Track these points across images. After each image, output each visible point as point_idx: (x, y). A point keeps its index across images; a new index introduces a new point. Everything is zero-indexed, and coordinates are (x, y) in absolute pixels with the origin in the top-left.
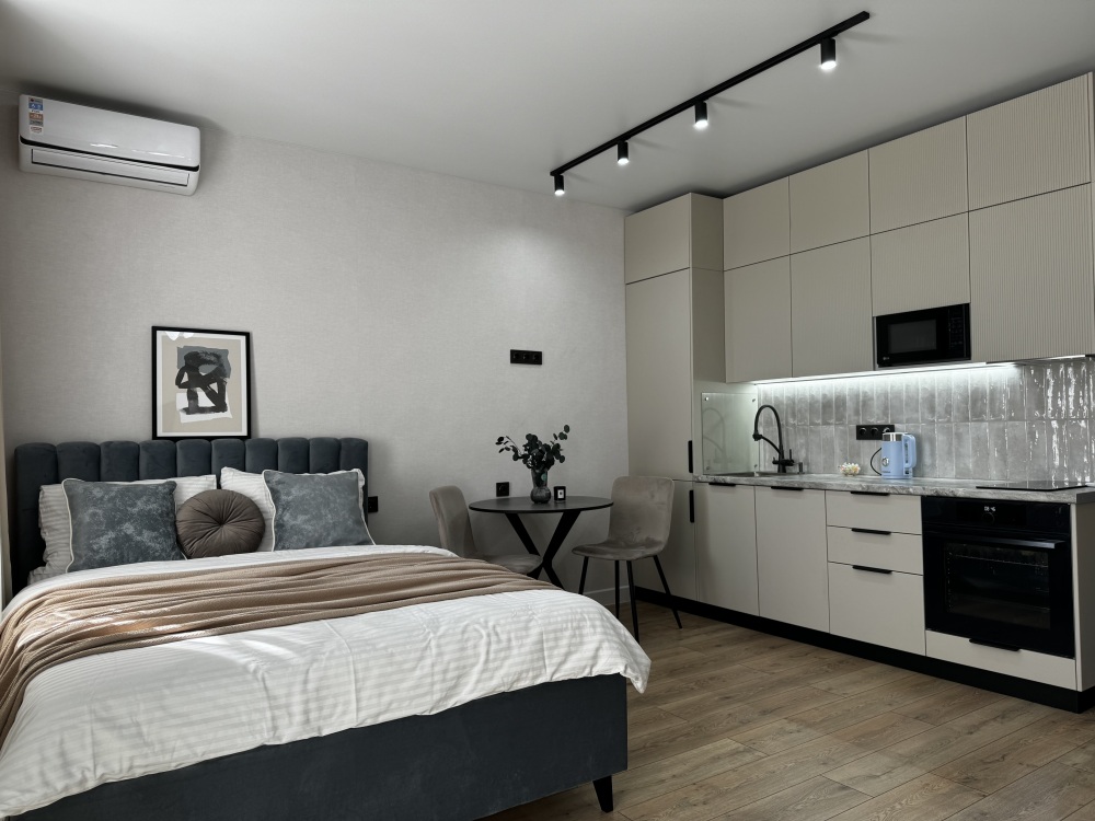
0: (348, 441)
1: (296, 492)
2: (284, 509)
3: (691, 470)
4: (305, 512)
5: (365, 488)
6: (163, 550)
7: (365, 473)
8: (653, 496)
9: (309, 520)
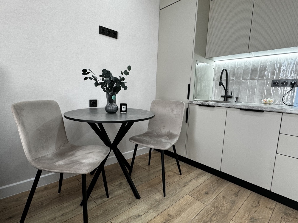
3: (188, 98)
8: (173, 111)
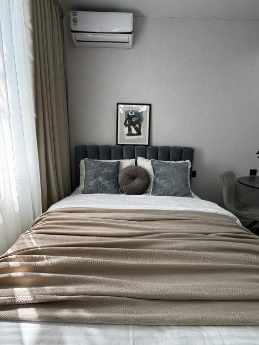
0: (186, 148)
1: (162, 170)
2: (157, 176)
4: (164, 179)
5: (191, 168)
6: (111, 188)
7: (192, 162)
9: (166, 183)
